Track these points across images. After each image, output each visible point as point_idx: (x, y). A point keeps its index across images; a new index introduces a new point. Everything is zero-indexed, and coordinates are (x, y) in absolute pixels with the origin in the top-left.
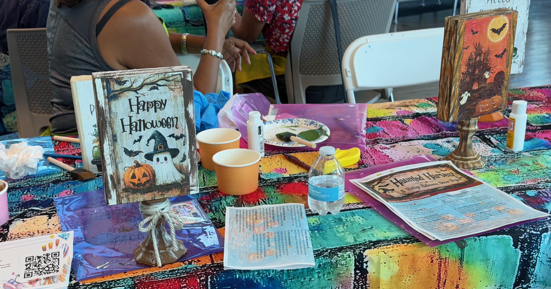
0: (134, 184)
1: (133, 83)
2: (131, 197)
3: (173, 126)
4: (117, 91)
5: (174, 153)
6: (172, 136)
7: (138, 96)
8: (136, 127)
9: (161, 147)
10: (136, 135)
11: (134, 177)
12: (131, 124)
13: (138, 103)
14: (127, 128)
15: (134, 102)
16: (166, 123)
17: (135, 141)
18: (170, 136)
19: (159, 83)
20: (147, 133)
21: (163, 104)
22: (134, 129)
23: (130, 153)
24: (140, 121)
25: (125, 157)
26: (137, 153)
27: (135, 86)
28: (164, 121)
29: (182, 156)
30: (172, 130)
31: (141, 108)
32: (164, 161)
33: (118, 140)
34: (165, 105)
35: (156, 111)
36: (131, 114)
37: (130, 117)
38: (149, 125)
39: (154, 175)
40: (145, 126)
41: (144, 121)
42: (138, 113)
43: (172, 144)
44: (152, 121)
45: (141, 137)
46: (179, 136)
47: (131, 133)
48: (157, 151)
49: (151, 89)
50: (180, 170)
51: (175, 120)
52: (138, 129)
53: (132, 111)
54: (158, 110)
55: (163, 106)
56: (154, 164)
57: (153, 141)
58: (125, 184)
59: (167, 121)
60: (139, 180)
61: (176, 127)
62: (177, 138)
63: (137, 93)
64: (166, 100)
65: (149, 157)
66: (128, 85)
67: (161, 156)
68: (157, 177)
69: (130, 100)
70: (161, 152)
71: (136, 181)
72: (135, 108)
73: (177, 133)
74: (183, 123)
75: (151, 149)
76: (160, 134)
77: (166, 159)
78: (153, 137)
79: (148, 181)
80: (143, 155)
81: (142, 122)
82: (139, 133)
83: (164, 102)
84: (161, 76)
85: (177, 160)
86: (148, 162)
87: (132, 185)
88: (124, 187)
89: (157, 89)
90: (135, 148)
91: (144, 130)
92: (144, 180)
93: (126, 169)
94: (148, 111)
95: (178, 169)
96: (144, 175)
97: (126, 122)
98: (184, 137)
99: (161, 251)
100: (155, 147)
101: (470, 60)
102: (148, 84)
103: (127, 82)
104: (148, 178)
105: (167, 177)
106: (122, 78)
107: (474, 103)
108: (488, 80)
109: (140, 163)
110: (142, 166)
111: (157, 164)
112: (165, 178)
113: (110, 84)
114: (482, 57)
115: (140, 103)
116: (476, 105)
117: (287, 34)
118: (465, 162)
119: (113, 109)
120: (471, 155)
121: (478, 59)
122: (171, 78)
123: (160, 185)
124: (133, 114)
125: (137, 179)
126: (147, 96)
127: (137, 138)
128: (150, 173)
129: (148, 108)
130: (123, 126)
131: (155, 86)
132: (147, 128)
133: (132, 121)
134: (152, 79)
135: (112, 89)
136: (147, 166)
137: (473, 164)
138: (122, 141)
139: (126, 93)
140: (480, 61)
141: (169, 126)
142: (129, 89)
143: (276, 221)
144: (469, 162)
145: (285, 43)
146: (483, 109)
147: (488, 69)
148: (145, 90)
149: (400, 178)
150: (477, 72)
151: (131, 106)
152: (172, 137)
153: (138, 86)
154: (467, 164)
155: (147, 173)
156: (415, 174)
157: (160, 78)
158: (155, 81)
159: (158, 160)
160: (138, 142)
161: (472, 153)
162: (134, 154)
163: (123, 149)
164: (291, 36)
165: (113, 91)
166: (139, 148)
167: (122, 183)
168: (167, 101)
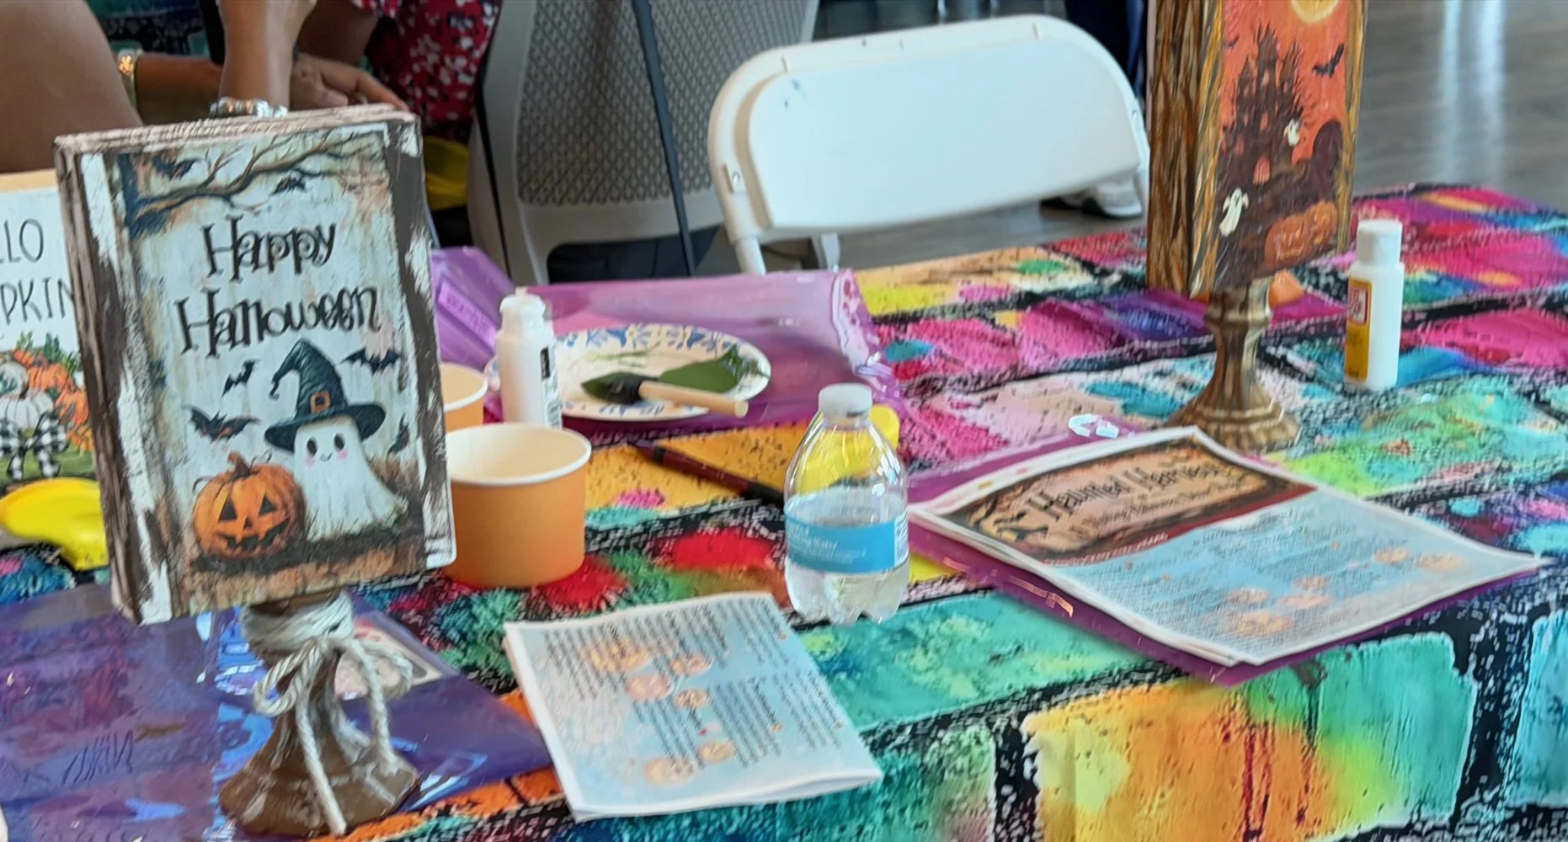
0: (230, 540)
1: (217, 168)
2: (221, 587)
3: (361, 322)
4: (162, 198)
5: (368, 419)
6: (358, 356)
7: (236, 213)
8: (232, 327)
9: (320, 401)
10: (232, 359)
11: (229, 513)
12: (213, 321)
13: (236, 243)
14: (201, 336)
15: (223, 238)
16: (335, 312)
17: (229, 384)
18: (352, 358)
19: (308, 165)
20: (272, 351)
21: (324, 241)
22: (225, 336)
23: (213, 428)
24: (245, 306)
25: (196, 441)
26: (237, 426)
27: (223, 178)
28: (328, 306)
29: (397, 432)
30: (357, 339)
31: (248, 258)
32: (335, 453)
33: (171, 381)
34: (330, 245)
35: (298, 269)
36: (214, 283)
37: (211, 295)
38: (276, 322)
39: (300, 504)
40: (263, 325)
41: (258, 305)
42: (236, 276)
43: (359, 386)
44: (289, 307)
45: (249, 366)
46: (383, 356)
47: (213, 352)
48: (306, 414)
49: (280, 189)
50: (391, 480)
51: (366, 299)
52: (239, 335)
53: (214, 270)
54: (307, 264)
55: (323, 251)
56: (297, 463)
57: (292, 379)
58: (198, 541)
59: (339, 304)
60: (248, 524)
61: (372, 325)
62: (376, 365)
63: (232, 206)
64: (332, 229)
65: (281, 437)
66: (197, 175)
67: (324, 434)
68: (311, 509)
69: (207, 231)
70: (321, 419)
71: (236, 528)
72: (225, 260)
73: (377, 346)
74: (394, 308)
75: (286, 410)
76: (315, 354)
77: (339, 442)
78: (291, 364)
79: (279, 528)
80: (259, 431)
81: (252, 313)
82: (242, 353)
83: (326, 235)
84: (312, 142)
85: (379, 444)
86: (279, 457)
87: (223, 544)
88: (195, 553)
89: (301, 185)
90: (229, 407)
91: (261, 338)
92: (266, 523)
93: (200, 486)
94: (272, 268)
95: (382, 479)
96: (267, 506)
97: (197, 312)
98: (398, 363)
99: (335, 782)
100: (299, 400)
101: (1243, 82)
102: (268, 171)
103: (194, 166)
104: (280, 516)
105: (347, 508)
106: (178, 150)
107: (1260, 230)
108: (1295, 150)
109: (248, 460)
110: (256, 473)
111: (310, 463)
112: (338, 514)
113: (135, 175)
114: (1278, 75)
115: (244, 241)
116: (1265, 234)
117: (468, 54)
118: (1242, 429)
119: (148, 265)
120: (1257, 406)
121: (1266, 80)
122: (347, 148)
123: (322, 541)
124: (221, 282)
125: (241, 520)
126: (265, 216)
127: (237, 371)
128: (288, 497)
129: (271, 259)
130: (186, 328)
131: (291, 176)
132: (271, 332)
133: (217, 311)
134: (281, 152)
135: (142, 193)
136: (275, 471)
137: (1268, 432)
138: (183, 384)
139: (194, 206)
140: (1271, 84)
141: (347, 323)
142: (203, 191)
143: (697, 656)
144: (1254, 428)
145: (463, 87)
146: (1285, 248)
147: (1297, 116)
148: (259, 192)
149: (1059, 488)
150: (1264, 123)
151: (211, 253)
152: (358, 363)
153: (233, 178)
154: (1250, 435)
155: (275, 499)
156: (1099, 476)
157: (309, 147)
158: (292, 158)
159: (312, 447)
160: (240, 386)
161: (1259, 400)
162: (227, 431)
163: (189, 415)
164: (483, 62)
165: (145, 201)
166: (246, 405)
167: (188, 538)
168: (337, 230)
